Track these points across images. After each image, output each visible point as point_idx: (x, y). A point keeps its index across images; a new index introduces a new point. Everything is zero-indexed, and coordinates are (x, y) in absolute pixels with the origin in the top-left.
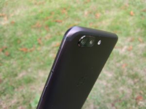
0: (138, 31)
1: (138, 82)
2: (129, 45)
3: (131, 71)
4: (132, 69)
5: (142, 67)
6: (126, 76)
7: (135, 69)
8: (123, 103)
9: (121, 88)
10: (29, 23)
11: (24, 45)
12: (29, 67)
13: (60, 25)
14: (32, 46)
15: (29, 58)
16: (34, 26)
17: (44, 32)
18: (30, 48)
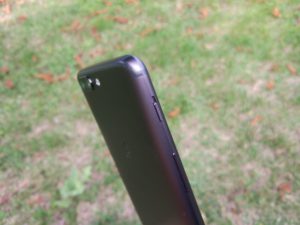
0: (289, 49)
1: (283, 154)
2: (267, 78)
3: (269, 133)
4: (272, 129)
5: (293, 124)
6: (260, 141)
7: (279, 128)
8: (252, 195)
9: (249, 166)
10: (57, 21)
11: (46, 67)
12: (56, 115)
13: (124, 28)
14: (63, 71)
15: (55, 95)
16: (68, 28)
17: (88, 42)
18: (59, 74)
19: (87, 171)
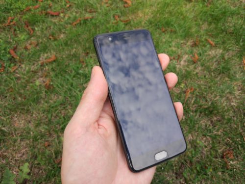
19: (26, 168)
